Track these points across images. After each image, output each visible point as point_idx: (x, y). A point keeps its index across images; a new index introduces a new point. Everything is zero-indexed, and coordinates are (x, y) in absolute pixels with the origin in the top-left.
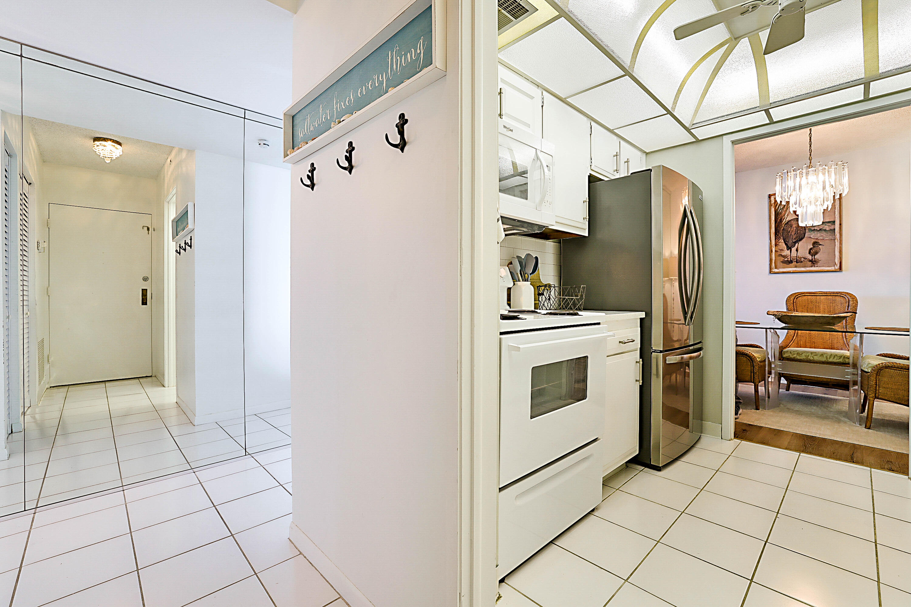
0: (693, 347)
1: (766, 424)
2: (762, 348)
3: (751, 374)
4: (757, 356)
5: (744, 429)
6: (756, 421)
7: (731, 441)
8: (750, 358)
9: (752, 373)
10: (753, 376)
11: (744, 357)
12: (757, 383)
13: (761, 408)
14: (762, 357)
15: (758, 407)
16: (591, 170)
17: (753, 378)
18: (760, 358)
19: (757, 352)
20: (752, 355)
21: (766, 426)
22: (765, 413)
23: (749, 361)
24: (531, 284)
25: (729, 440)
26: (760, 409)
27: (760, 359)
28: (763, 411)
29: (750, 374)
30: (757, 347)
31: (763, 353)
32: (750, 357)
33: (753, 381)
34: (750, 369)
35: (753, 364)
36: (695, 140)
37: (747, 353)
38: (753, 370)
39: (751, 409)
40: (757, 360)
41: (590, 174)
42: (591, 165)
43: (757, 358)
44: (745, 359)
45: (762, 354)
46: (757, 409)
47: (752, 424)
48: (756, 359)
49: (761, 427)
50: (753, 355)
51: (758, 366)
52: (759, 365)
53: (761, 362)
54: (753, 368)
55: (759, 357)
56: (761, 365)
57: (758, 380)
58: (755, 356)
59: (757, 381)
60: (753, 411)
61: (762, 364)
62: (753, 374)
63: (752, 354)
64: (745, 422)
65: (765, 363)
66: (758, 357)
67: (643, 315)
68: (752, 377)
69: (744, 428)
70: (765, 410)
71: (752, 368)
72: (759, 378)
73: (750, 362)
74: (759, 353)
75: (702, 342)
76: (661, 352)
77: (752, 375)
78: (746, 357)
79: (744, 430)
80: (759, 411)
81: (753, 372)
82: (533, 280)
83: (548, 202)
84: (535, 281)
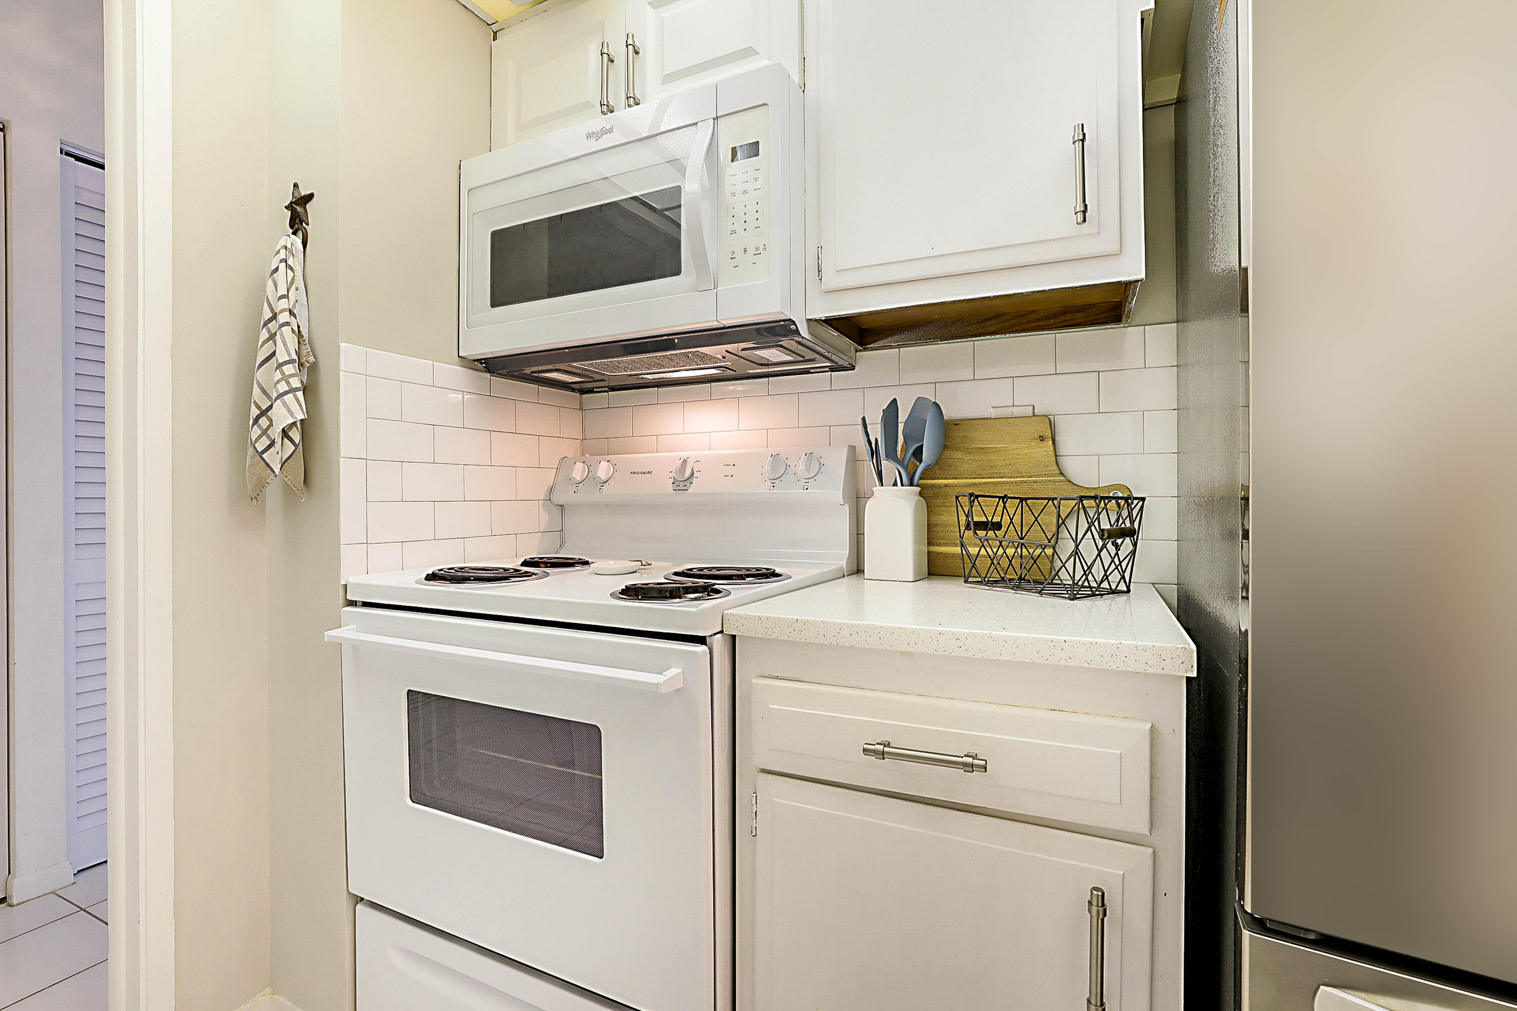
82: (1020, 475)
83: (745, 251)
84: (1028, 479)
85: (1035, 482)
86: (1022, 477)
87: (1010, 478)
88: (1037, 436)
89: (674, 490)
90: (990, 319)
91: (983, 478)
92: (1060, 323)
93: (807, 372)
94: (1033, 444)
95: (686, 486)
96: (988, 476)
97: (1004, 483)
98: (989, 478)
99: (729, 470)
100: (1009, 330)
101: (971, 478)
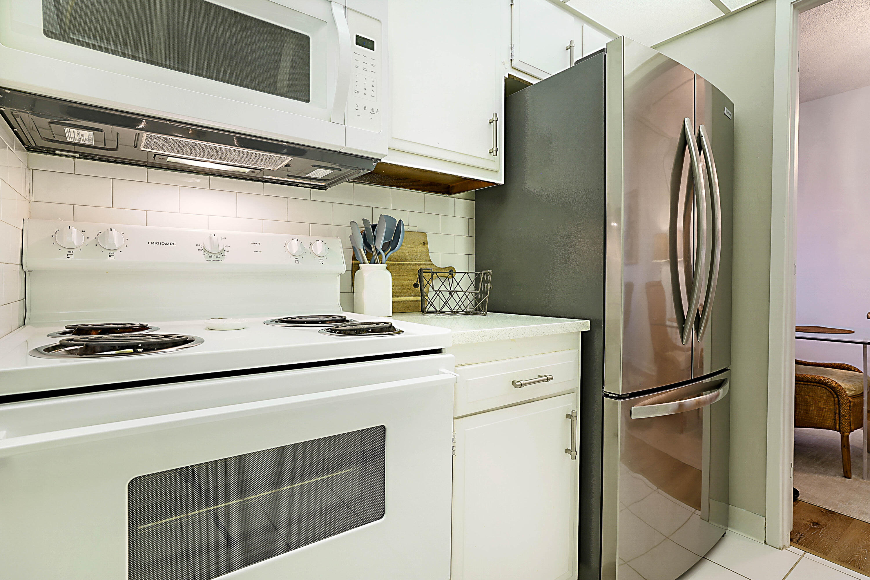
0: (710, 379)
1: (862, 513)
2: (858, 371)
3: (835, 417)
4: (847, 387)
5: (815, 521)
6: (841, 504)
7: (784, 550)
8: (833, 390)
9: (837, 416)
10: (839, 420)
11: (823, 387)
12: (846, 434)
13: (855, 475)
14: (856, 388)
15: (849, 474)
16: (513, 68)
17: (839, 423)
18: (852, 390)
19: (848, 379)
20: (836, 386)
21: (862, 518)
22: (861, 487)
23: (831, 395)
24: (387, 268)
25: (780, 549)
26: (853, 476)
27: (853, 392)
28: (857, 482)
29: (832, 416)
30: (851, 370)
31: (860, 381)
32: (832, 388)
33: (839, 428)
34: (832, 408)
35: (839, 401)
36: (724, 14)
37: (828, 382)
38: (839, 411)
39: (835, 476)
40: (847, 395)
41: (509, 74)
42: (511, 60)
43: (846, 390)
44: (823, 391)
45: (857, 384)
46: (847, 475)
47: (831, 509)
48: (845, 392)
49: (850, 520)
50: (840, 386)
51: (848, 404)
52: (850, 402)
53: (853, 397)
54: (839, 407)
55: (851, 388)
56: (854, 403)
57: (849, 428)
58: (843, 387)
59: (846, 427)
60: (839, 479)
61: (856, 400)
62: (839, 417)
63: (836, 383)
64: (819, 504)
65: (863, 399)
66: (848, 389)
67: (585, 325)
68: (837, 422)
69: (816, 518)
70: (861, 480)
71: (837, 406)
72: (850, 425)
73: (834, 397)
74: (852, 381)
75: (729, 369)
76: (619, 397)
77: (837, 418)
78: (825, 388)
79: (815, 524)
80: (850, 480)
81: (839, 414)
82: (415, 261)
83: (365, 108)
84: (418, 263)
85: (421, 264)
86: (416, 262)
87: (411, 262)
88: (422, 242)
89: (207, 260)
90: (401, 179)
91: (399, 261)
92: (429, 189)
93: (296, 185)
94: (421, 246)
95: (219, 257)
96: (401, 260)
97: (408, 264)
98: (402, 261)
99: (258, 248)
100: (409, 187)
101: (393, 261)
